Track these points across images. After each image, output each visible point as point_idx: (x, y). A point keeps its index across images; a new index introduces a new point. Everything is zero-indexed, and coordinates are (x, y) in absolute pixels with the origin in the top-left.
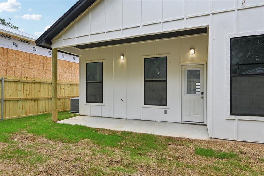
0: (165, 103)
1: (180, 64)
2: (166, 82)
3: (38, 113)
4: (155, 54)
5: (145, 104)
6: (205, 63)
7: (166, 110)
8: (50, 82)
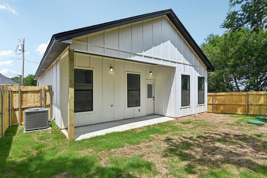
0: (139, 105)
1: (146, 80)
2: (139, 91)
5: (128, 107)
7: (140, 109)
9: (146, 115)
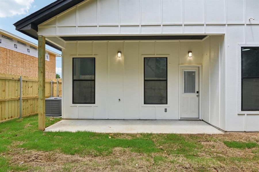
0: (166, 102)
1: (179, 65)
2: (166, 82)
3: (2, 120)
4: (156, 54)
5: (145, 103)
6: (200, 66)
7: (166, 109)
8: (17, 79)
9: (180, 119)
